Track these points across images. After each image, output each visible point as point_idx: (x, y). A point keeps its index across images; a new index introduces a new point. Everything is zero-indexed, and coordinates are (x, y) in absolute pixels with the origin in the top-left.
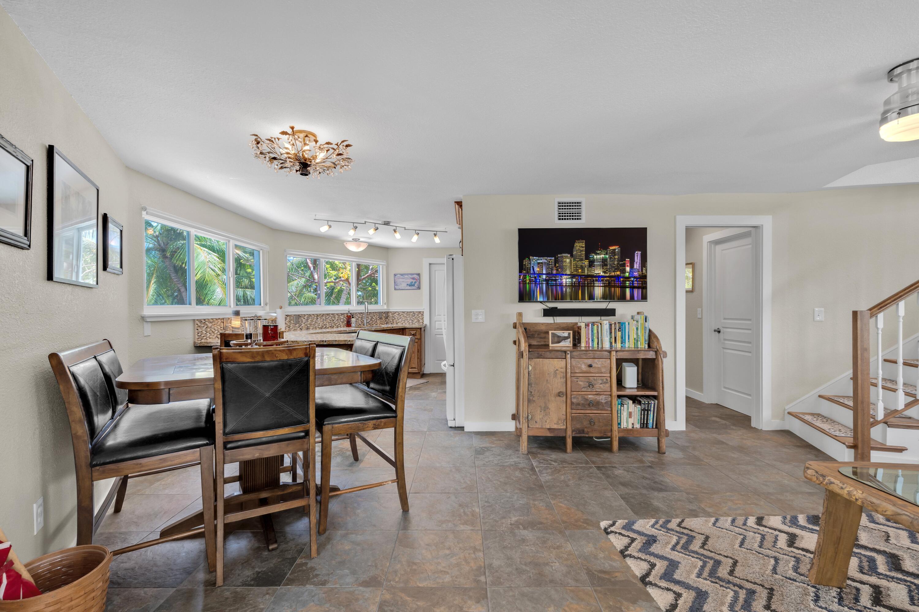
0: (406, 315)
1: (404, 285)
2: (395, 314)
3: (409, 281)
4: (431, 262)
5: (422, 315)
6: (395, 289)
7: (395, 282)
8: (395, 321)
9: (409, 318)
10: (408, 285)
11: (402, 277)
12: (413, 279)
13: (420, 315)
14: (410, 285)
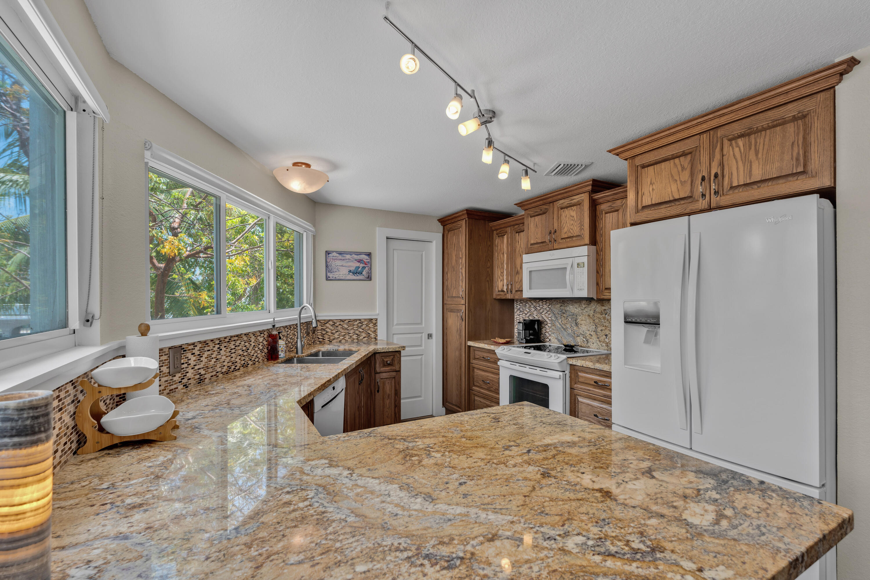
0: (346, 326)
1: (343, 272)
2: (327, 325)
3: (354, 265)
4: (389, 235)
5: (375, 324)
6: (328, 279)
7: (327, 266)
8: (326, 337)
9: (352, 332)
10: (350, 271)
11: (340, 257)
12: (360, 261)
13: (371, 325)
14: (355, 273)
